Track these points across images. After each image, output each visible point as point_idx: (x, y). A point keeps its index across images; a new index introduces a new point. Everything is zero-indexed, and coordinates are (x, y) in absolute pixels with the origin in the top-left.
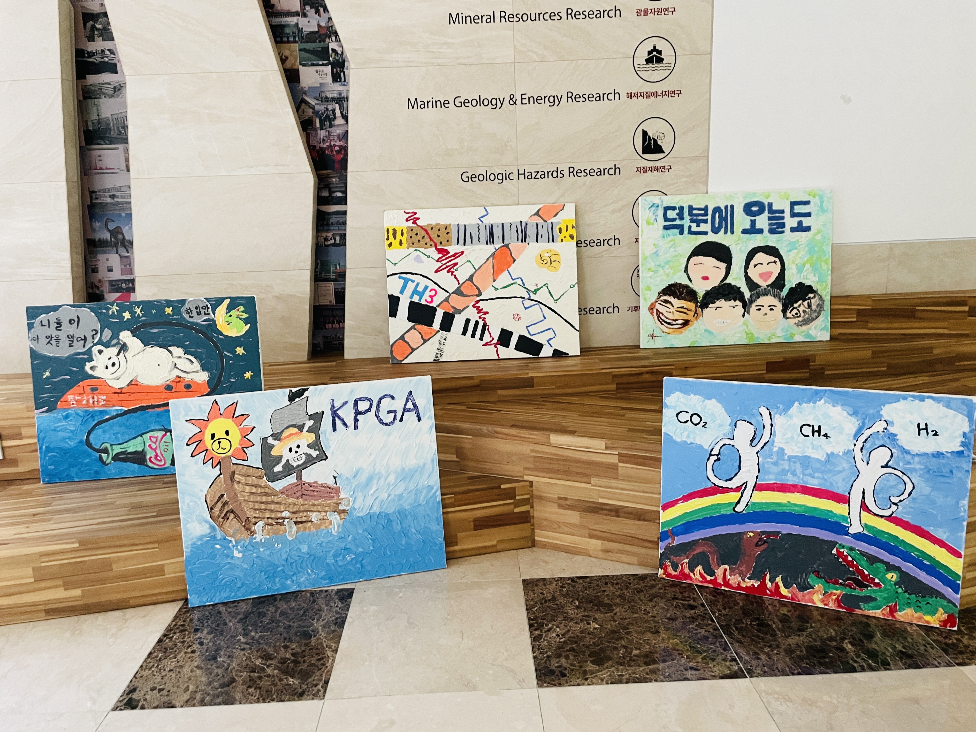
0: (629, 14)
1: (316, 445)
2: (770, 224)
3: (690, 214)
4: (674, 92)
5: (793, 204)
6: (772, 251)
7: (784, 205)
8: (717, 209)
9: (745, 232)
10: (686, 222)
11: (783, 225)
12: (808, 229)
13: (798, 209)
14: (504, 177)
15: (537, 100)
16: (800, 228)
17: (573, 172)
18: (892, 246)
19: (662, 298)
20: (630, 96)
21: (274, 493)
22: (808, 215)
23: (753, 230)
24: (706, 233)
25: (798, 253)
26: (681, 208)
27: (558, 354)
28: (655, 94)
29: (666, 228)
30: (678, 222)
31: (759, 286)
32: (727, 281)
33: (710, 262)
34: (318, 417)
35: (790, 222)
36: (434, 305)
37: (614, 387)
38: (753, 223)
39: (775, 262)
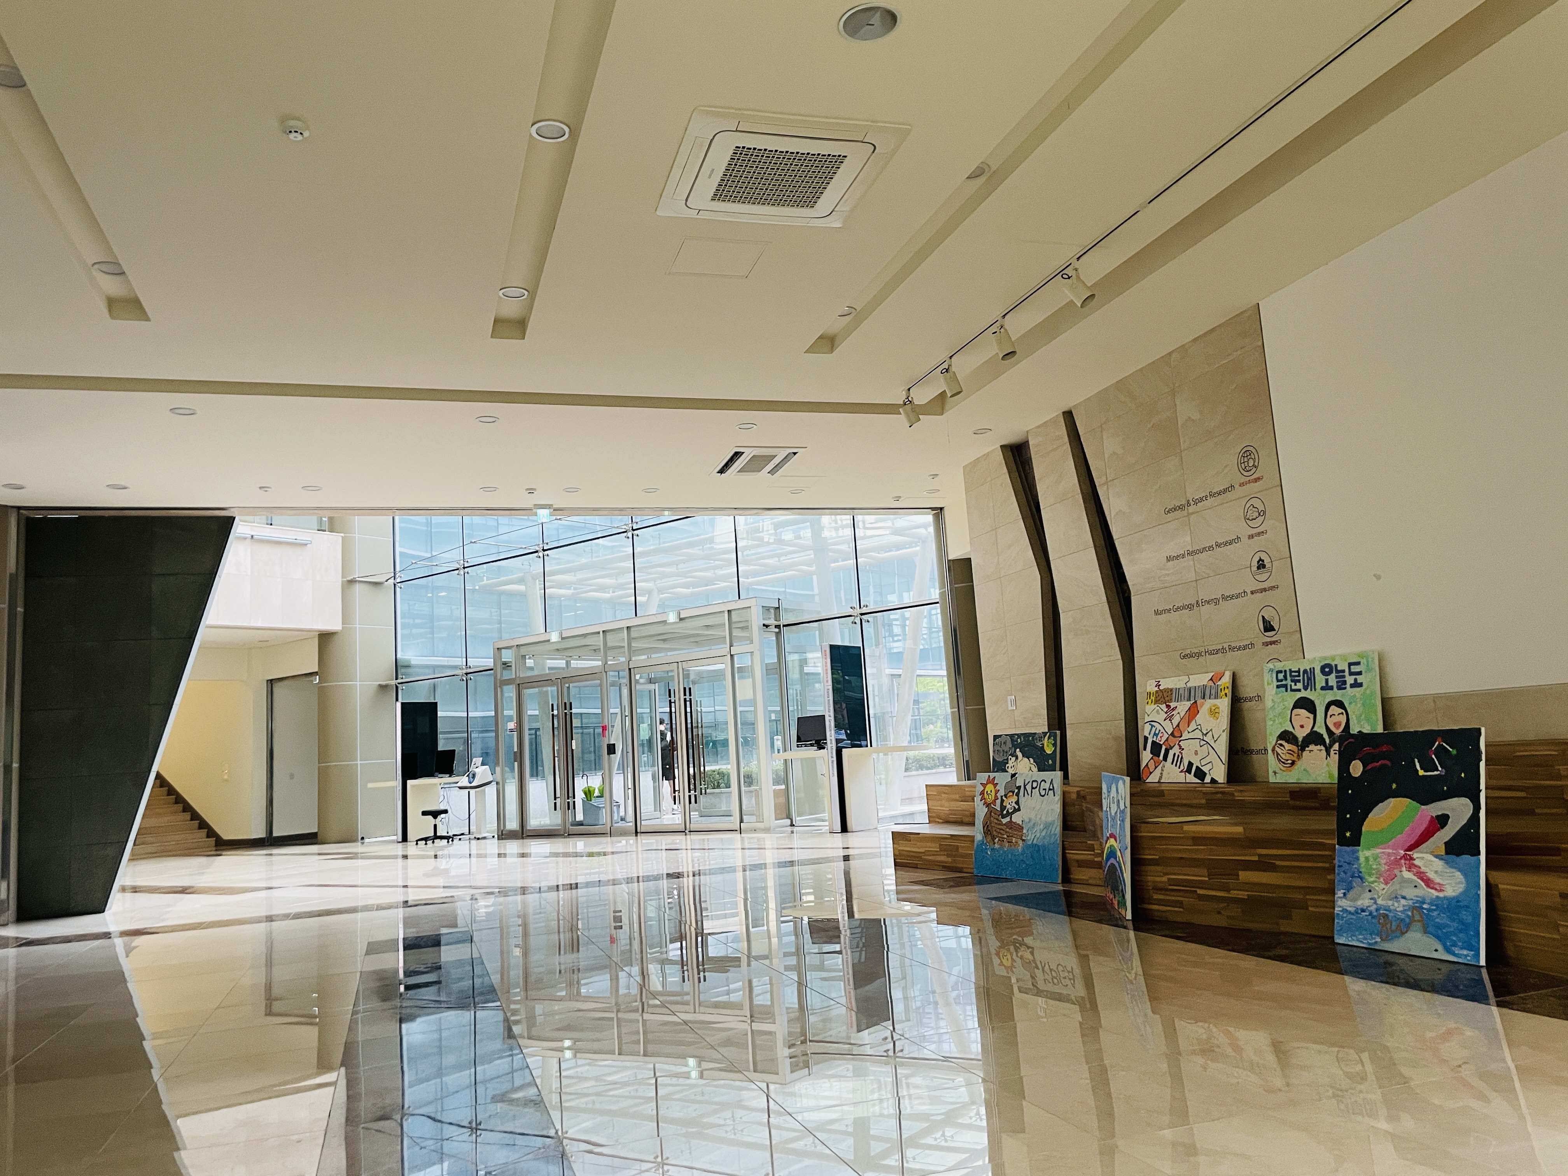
0: (1244, 539)
1: (1017, 803)
2: (1337, 682)
3: (1291, 676)
4: (1274, 587)
5: (1350, 664)
6: (1339, 704)
7: (1343, 666)
8: (1305, 671)
9: (1323, 688)
10: (1289, 682)
11: (1345, 682)
12: (1360, 685)
13: (1354, 669)
14: (1199, 655)
15: (1208, 602)
16: (1356, 685)
17: (1232, 649)
19: (1279, 742)
20: (1252, 593)
21: (1001, 824)
22: (1360, 673)
23: (1327, 687)
24: (1299, 690)
25: (1356, 705)
26: (1285, 671)
27: (1213, 781)
28: (1265, 590)
29: (1278, 687)
30: (1284, 682)
31: (1335, 734)
32: (1315, 729)
33: (1303, 712)
34: (1019, 788)
35: (1350, 680)
36: (1161, 743)
37: (1204, 801)
38: (1327, 681)
39: (1342, 713)
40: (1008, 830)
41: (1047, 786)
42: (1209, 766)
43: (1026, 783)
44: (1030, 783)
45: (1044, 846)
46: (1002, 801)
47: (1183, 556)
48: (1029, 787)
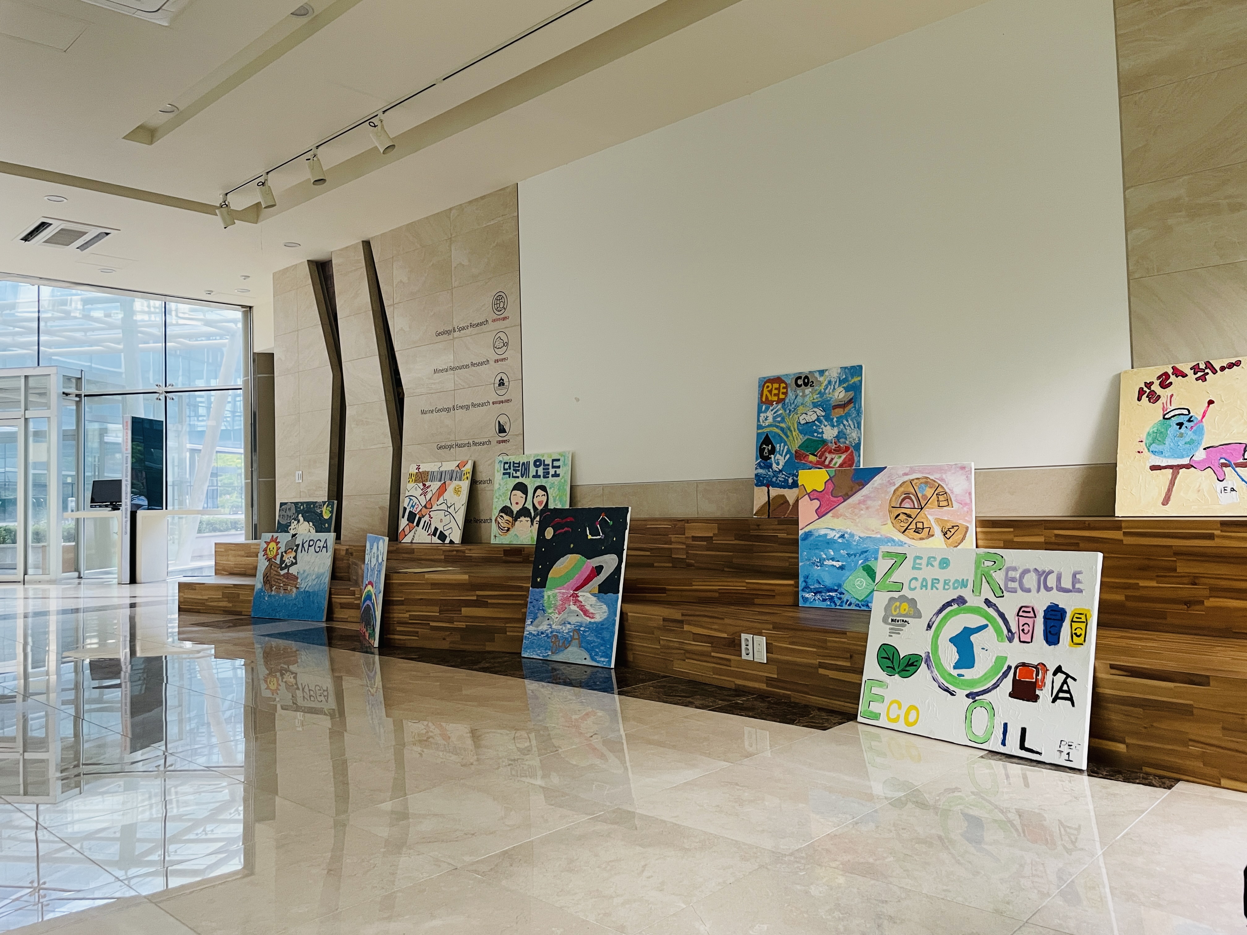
0: (492, 362)
1: (295, 558)
2: (544, 472)
3: (513, 466)
4: (509, 400)
5: (553, 460)
6: (543, 488)
7: (548, 461)
8: (523, 464)
9: (534, 477)
10: (511, 471)
11: (548, 473)
12: (558, 475)
13: (556, 464)
14: (451, 447)
15: (462, 407)
16: (556, 475)
17: (475, 444)
18: (604, 487)
19: (501, 514)
20: (493, 403)
21: (279, 575)
22: (559, 467)
23: (537, 476)
24: (518, 477)
25: (554, 490)
26: (510, 463)
27: (451, 542)
28: (502, 402)
29: (504, 474)
30: (508, 471)
31: (538, 509)
32: (525, 506)
33: (519, 493)
34: (298, 546)
35: (552, 471)
36: (416, 513)
37: (443, 557)
38: (537, 471)
39: (544, 495)
40: (284, 580)
41: (321, 544)
42: (450, 531)
43: (304, 542)
44: (308, 542)
45: (314, 592)
46: (282, 556)
47: (447, 371)
48: (306, 546)
